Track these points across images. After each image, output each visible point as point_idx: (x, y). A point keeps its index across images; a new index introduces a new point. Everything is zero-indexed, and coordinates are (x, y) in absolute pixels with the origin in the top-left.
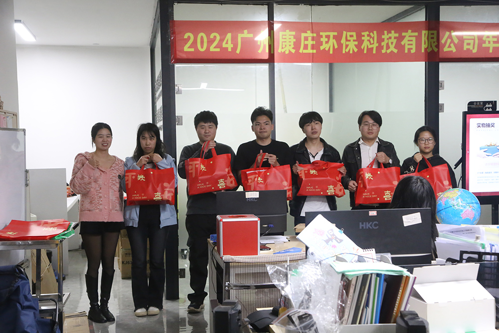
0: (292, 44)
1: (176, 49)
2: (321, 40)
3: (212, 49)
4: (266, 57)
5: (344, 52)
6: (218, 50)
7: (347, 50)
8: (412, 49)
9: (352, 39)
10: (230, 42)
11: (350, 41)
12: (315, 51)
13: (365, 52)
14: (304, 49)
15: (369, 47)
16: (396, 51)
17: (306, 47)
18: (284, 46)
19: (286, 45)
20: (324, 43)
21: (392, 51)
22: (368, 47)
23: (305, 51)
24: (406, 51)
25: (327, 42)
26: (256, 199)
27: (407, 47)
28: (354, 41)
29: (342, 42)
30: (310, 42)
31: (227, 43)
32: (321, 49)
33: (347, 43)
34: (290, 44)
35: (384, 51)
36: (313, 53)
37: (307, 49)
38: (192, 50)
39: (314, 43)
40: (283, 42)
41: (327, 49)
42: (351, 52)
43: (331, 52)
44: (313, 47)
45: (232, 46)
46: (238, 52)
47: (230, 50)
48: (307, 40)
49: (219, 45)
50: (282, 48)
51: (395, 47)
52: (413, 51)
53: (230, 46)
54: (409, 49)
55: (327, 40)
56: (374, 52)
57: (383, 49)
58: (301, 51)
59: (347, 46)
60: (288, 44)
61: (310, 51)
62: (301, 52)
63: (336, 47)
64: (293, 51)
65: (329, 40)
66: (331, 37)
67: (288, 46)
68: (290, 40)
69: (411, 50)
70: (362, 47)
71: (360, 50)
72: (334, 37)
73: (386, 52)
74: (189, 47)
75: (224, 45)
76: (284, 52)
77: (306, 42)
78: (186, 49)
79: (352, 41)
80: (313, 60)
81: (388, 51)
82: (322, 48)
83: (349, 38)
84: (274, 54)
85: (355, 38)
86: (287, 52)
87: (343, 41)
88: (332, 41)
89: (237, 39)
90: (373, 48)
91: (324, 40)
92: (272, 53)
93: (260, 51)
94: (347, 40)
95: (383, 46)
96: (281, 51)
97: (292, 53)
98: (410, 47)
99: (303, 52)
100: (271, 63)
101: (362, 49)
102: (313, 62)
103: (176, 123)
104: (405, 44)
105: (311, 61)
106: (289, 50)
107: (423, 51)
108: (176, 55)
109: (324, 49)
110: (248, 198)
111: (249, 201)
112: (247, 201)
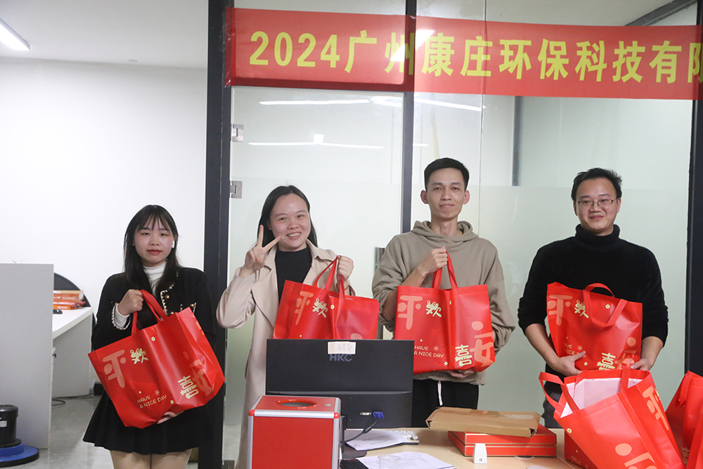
0: (448, 58)
1: (235, 60)
2: (502, 54)
3: (301, 62)
4: (400, 80)
5: (542, 77)
6: (312, 64)
7: (548, 74)
8: (669, 75)
9: (558, 53)
10: (334, 50)
11: (554, 56)
12: (489, 74)
13: (582, 78)
14: (468, 69)
15: (589, 70)
16: (639, 78)
17: (473, 65)
18: (432, 63)
19: (436, 61)
20: (506, 59)
21: (632, 78)
22: (587, 69)
23: (471, 73)
24: (659, 80)
25: (512, 58)
26: (349, 356)
27: (660, 72)
28: (562, 57)
29: (540, 58)
30: (481, 57)
31: (329, 52)
32: (501, 71)
33: (550, 60)
34: (444, 58)
35: (616, 78)
36: (485, 77)
37: (475, 69)
38: (265, 62)
39: (489, 58)
40: (430, 55)
41: (511, 71)
42: (556, 78)
43: (519, 76)
44: (486, 66)
45: (338, 58)
46: (348, 69)
47: (333, 65)
48: (476, 53)
49: (314, 56)
50: (430, 66)
51: (638, 72)
52: (671, 80)
53: (333, 59)
54: (664, 77)
55: (511, 53)
56: (599, 79)
57: (615, 74)
58: (463, 73)
59: (548, 66)
60: (439, 58)
61: (479, 72)
62: (464, 75)
63: (529, 67)
64: (449, 72)
65: (516, 53)
66: (521, 49)
67: (440, 62)
68: (444, 52)
69: (668, 78)
70: (577, 70)
71: (573, 75)
72: (526, 49)
73: (621, 80)
74: (259, 58)
75: (324, 57)
76: (433, 73)
77: (474, 57)
78: (254, 60)
79: (558, 57)
80: (484, 89)
81: (625, 79)
82: (502, 68)
83: (552, 52)
84: (413, 76)
85: (564, 52)
86: (438, 74)
87: (542, 57)
88: (522, 57)
89: (348, 47)
90: (596, 72)
91: (506, 53)
92: (411, 73)
93: (388, 70)
94: (549, 55)
95: (616, 68)
96: (427, 72)
97: (448, 75)
98: (666, 72)
99: (468, 75)
100: (407, 92)
101: (577, 72)
102: (484, 93)
103: (231, 194)
104: (656, 66)
105: (482, 91)
106: (442, 70)
107: (690, 80)
108: (235, 73)
109: (506, 71)
110: (333, 355)
111: (336, 360)
112: (331, 360)
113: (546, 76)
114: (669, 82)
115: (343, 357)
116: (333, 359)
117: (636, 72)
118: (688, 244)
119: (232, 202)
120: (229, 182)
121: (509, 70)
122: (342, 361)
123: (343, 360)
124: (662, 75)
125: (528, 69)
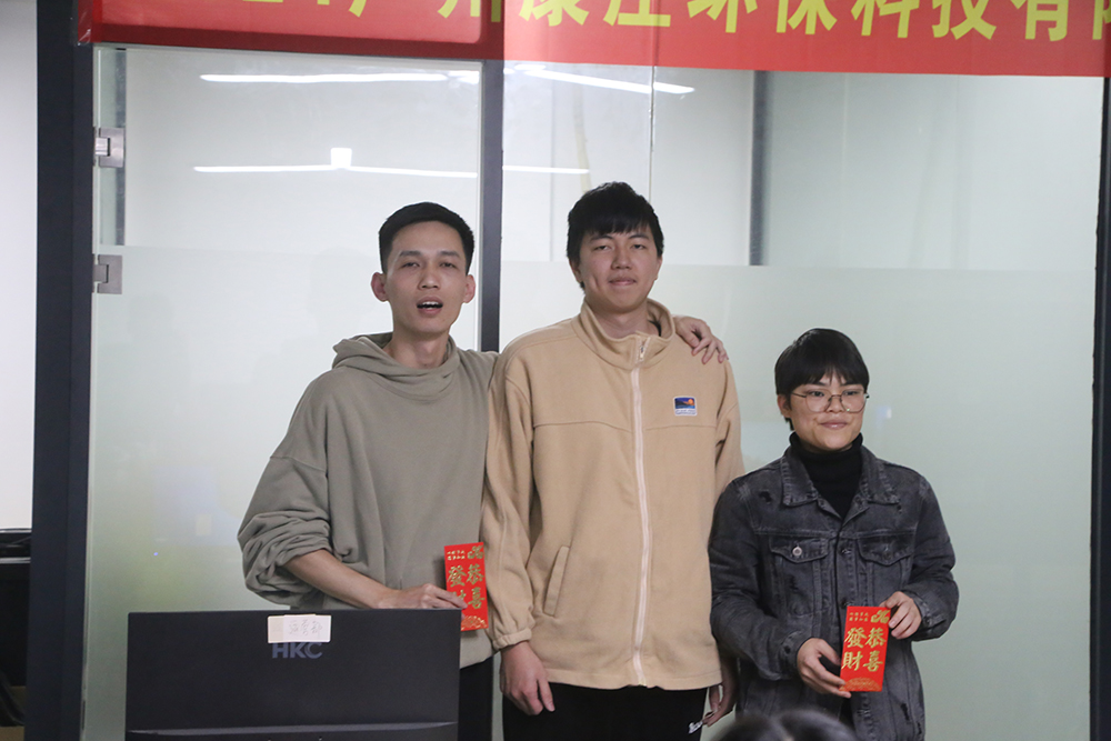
4: (473, 34)
5: (781, 28)
7: (795, 22)
8: (1053, 24)
12: (665, 21)
13: (866, 30)
14: (621, 11)
15: (882, 13)
16: (988, 30)
17: (631, 2)
21: (973, 30)
22: (876, 10)
23: (628, 20)
24: (1030, 34)
26: (315, 647)
27: (1033, 17)
32: (692, 14)
35: (940, 31)
36: (658, 29)
37: (636, 11)
41: (714, 14)
42: (810, 29)
43: (731, 27)
44: (659, 4)
46: (357, 8)
47: (323, 1)
50: (537, 2)
51: (985, 17)
52: (1058, 34)
54: (1043, 27)
56: (903, 32)
57: (938, 23)
58: (610, 18)
59: (794, 5)
61: (645, 18)
62: (612, 23)
63: (752, 6)
64: (580, 16)
69: (1051, 31)
70: (856, 12)
71: (848, 25)
73: (950, 34)
76: (545, 19)
80: (657, 54)
81: (960, 31)
82: (694, 9)
84: (501, 26)
86: (555, 20)
90: (895, 18)
92: (495, 18)
93: (445, 11)
95: (940, 7)
96: (532, 16)
97: (577, 24)
98: (1047, 16)
99: (620, 23)
100: (488, 61)
101: (856, 18)
102: (656, 63)
103: (96, 284)
104: (1025, 4)
105: (651, 61)
106: (565, 14)
107: (1097, 34)
108: (101, 12)
109: (704, 14)
110: (281, 645)
111: (285, 656)
112: (275, 656)
113: (788, 26)
114: (1052, 39)
115: (303, 650)
116: (280, 654)
117: (983, 17)
118: (1096, 387)
119: (99, 301)
120: (92, 256)
121: (709, 13)
122: (301, 658)
123: (302, 656)
124: (1038, 23)
125: (749, 11)
